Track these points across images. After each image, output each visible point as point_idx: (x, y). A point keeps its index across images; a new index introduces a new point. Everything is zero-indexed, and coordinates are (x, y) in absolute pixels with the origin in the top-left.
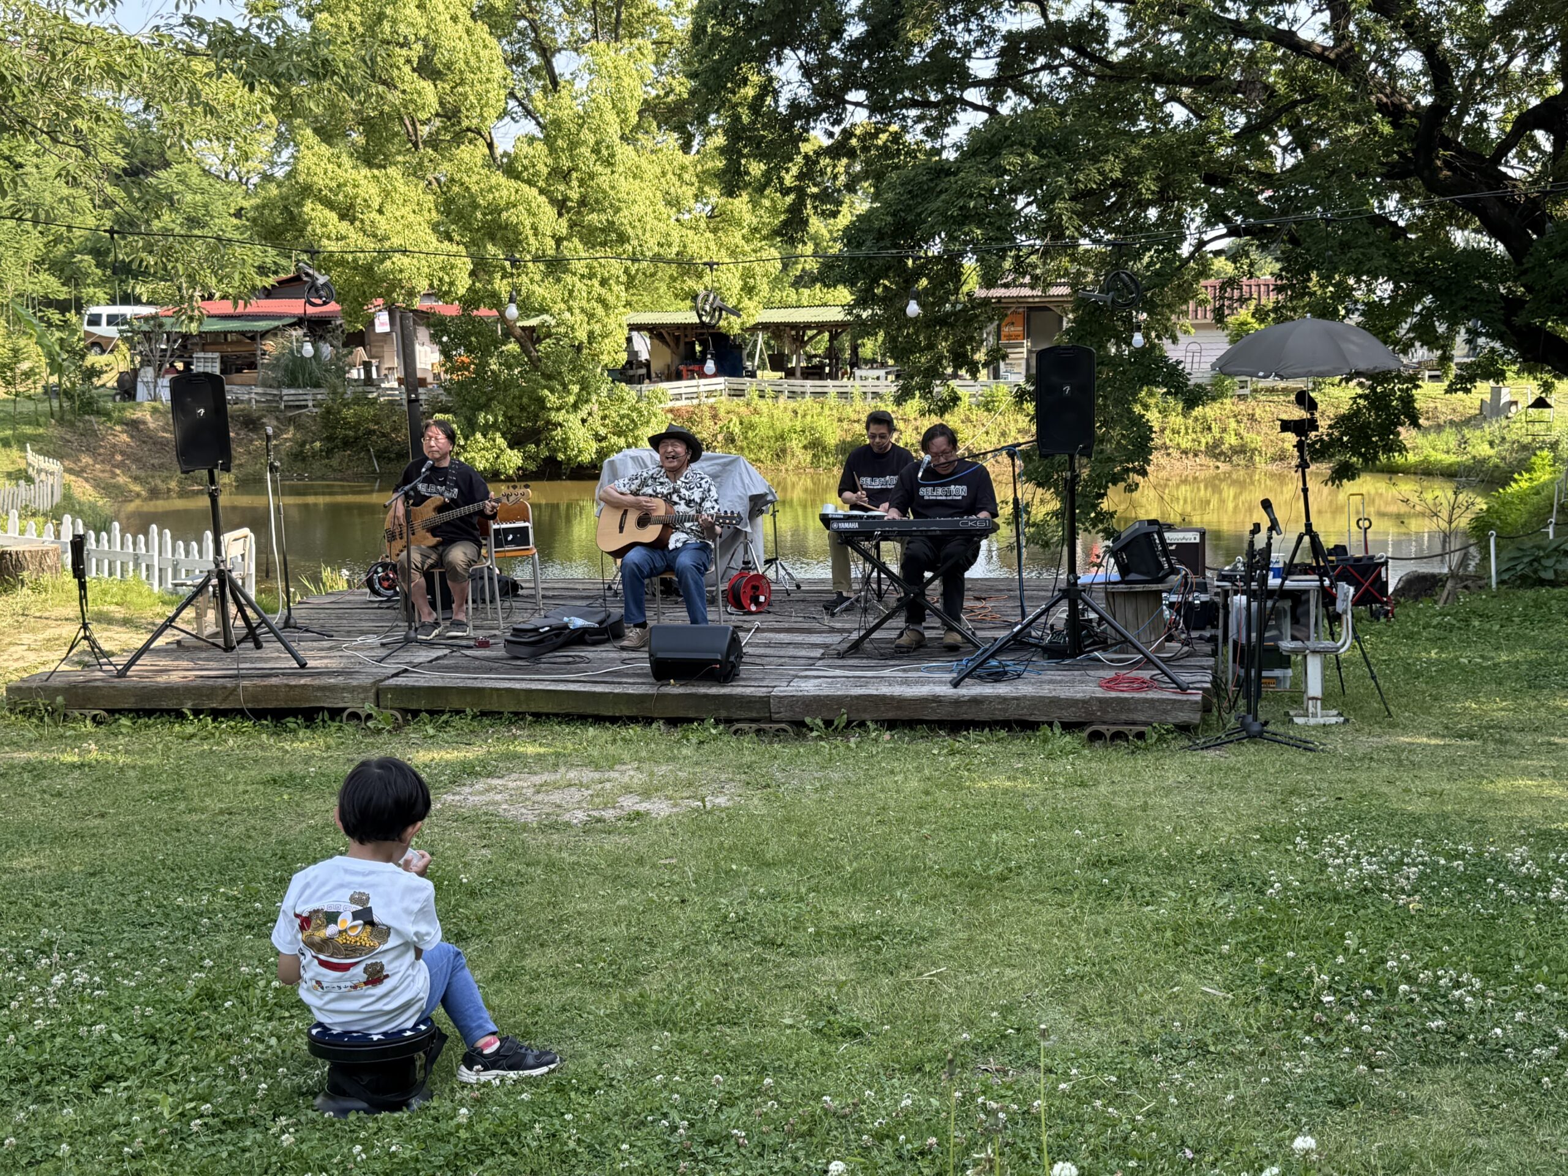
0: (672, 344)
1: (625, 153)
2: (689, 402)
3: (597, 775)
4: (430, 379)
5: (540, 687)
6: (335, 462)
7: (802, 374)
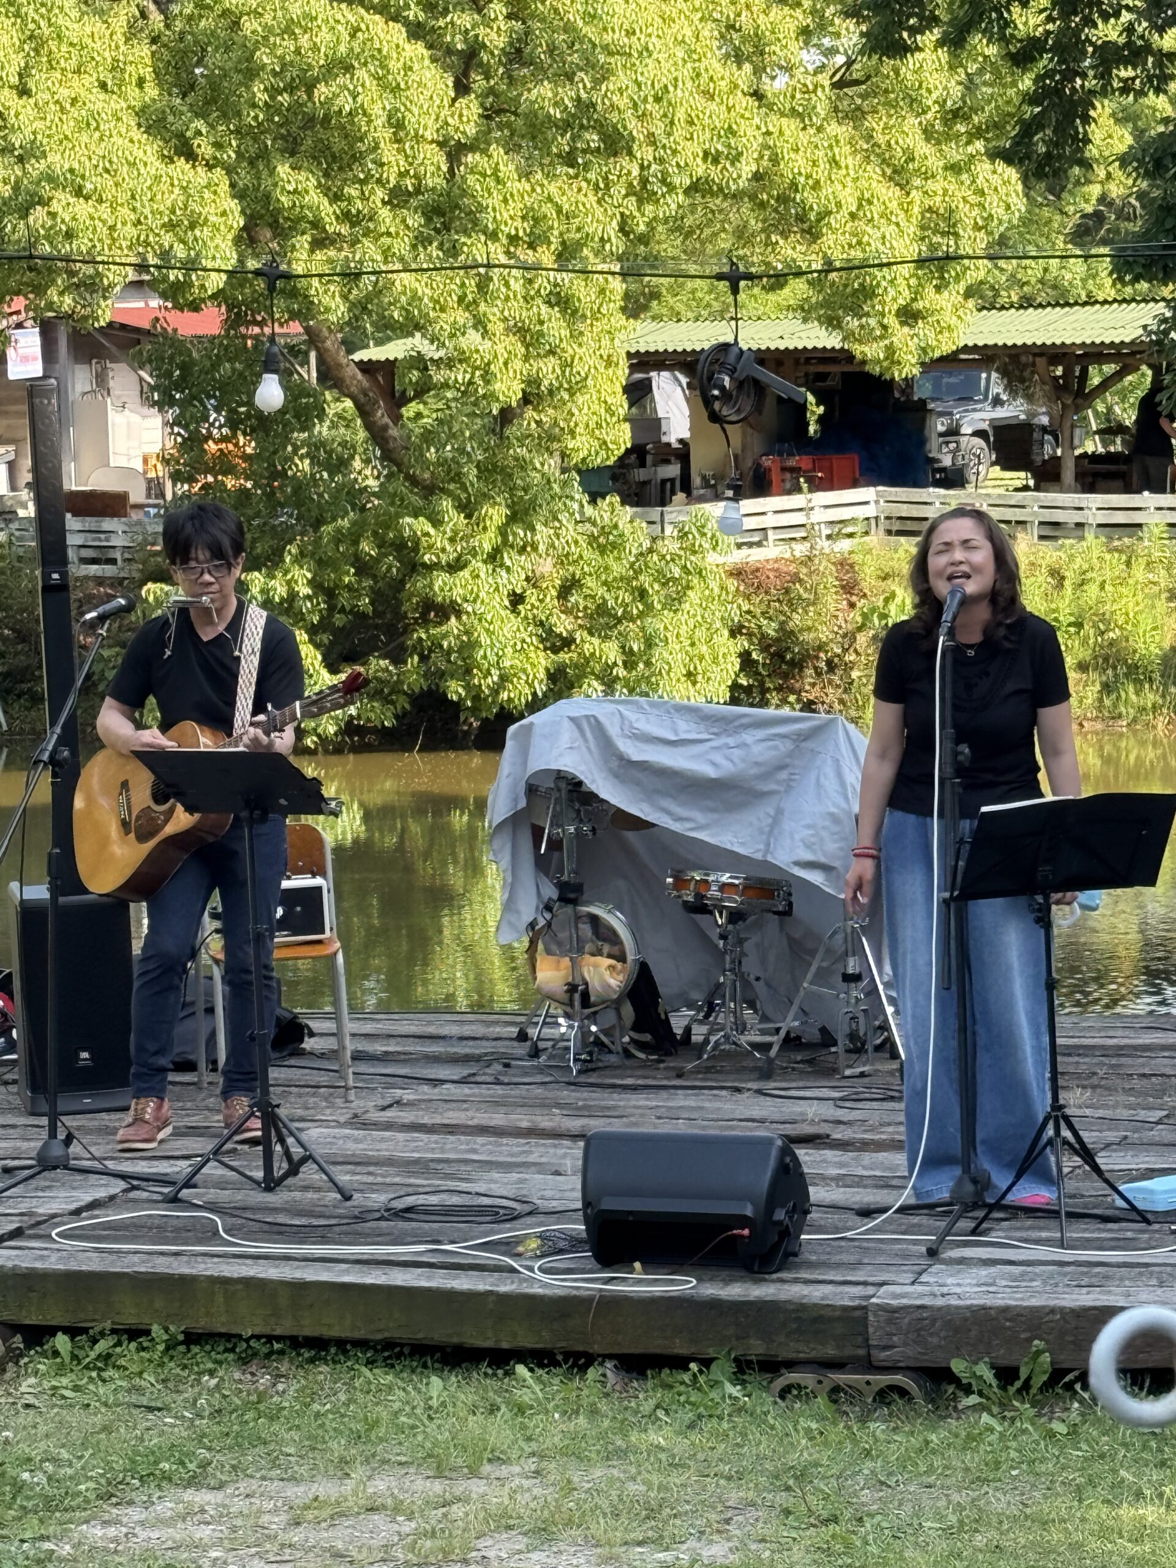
2: (784, 551)
7: (1080, 476)
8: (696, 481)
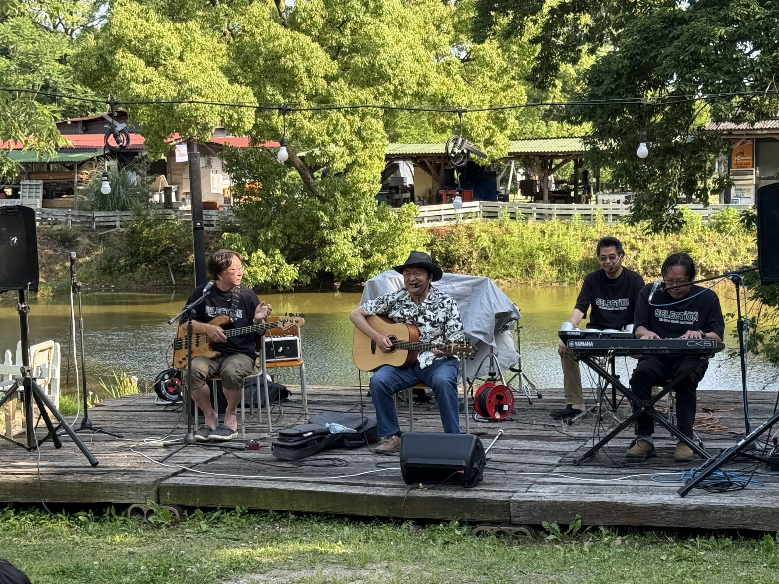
0: (433, 171)
2: (448, 223)
3: (349, 574)
4: (220, 202)
5: (302, 488)
6: (137, 276)
7: (550, 198)
8: (416, 199)
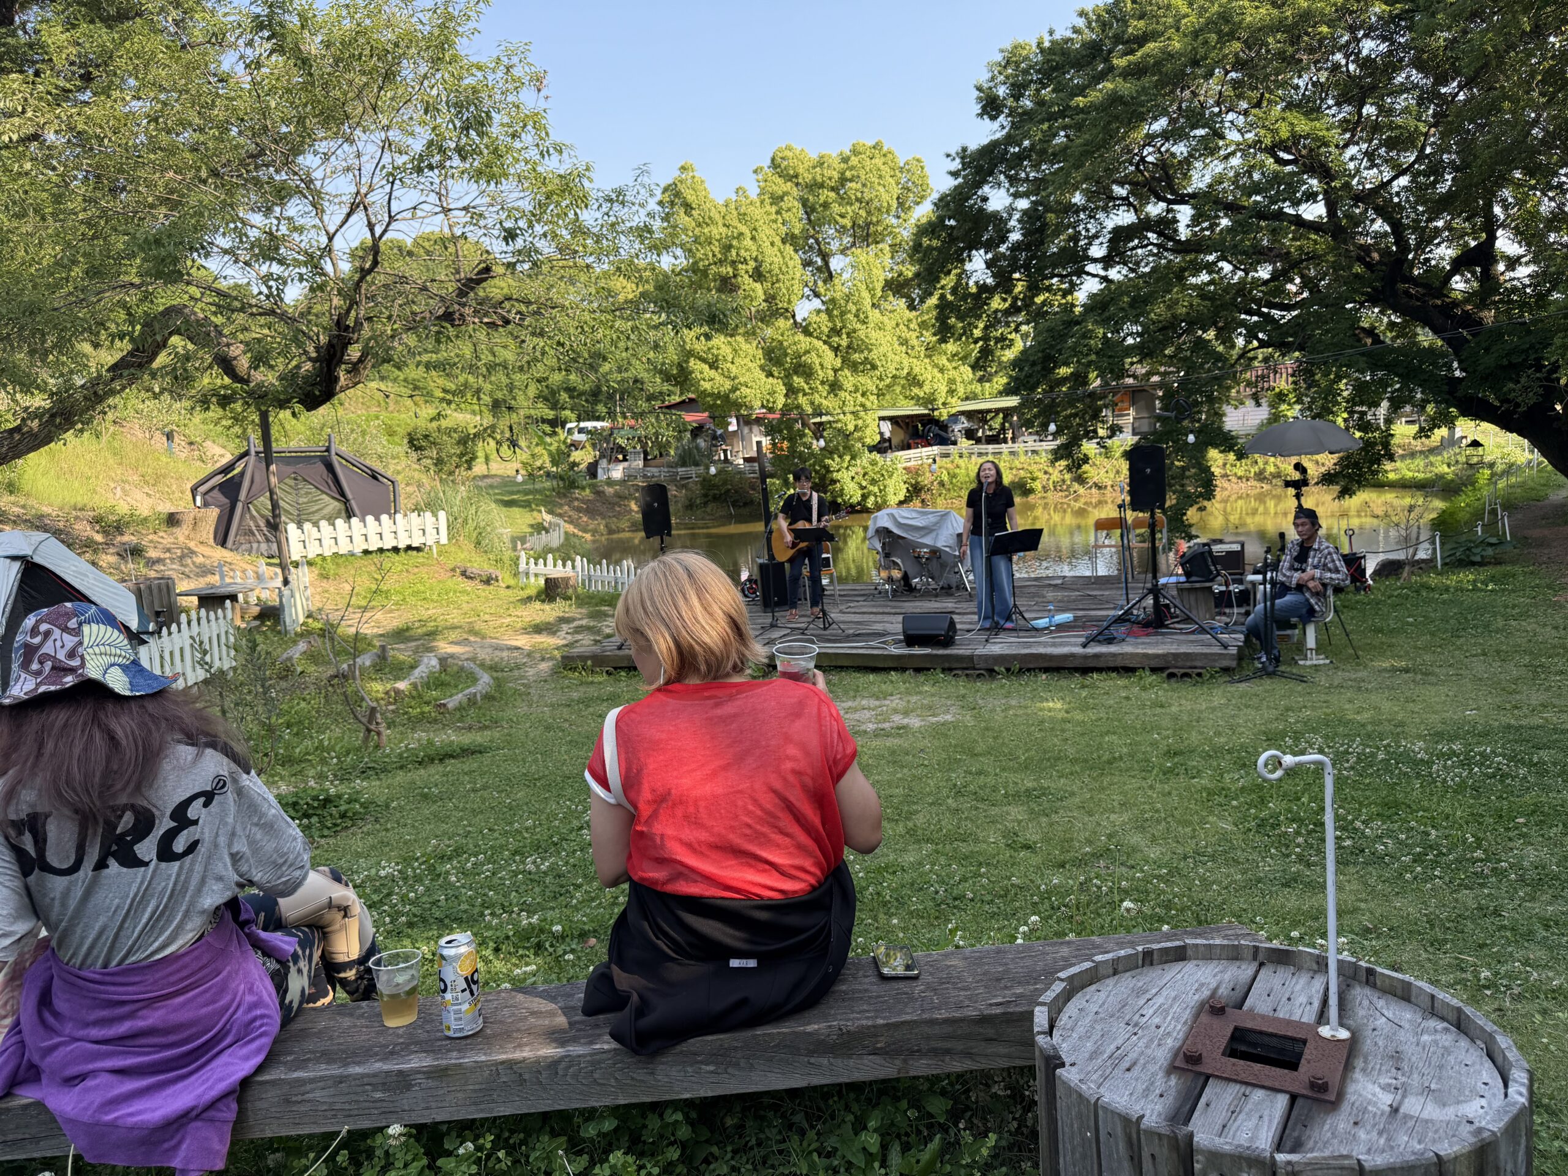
0: (904, 427)
1: (874, 315)
2: (916, 463)
3: (877, 703)
6: (709, 509)
7: (986, 441)
